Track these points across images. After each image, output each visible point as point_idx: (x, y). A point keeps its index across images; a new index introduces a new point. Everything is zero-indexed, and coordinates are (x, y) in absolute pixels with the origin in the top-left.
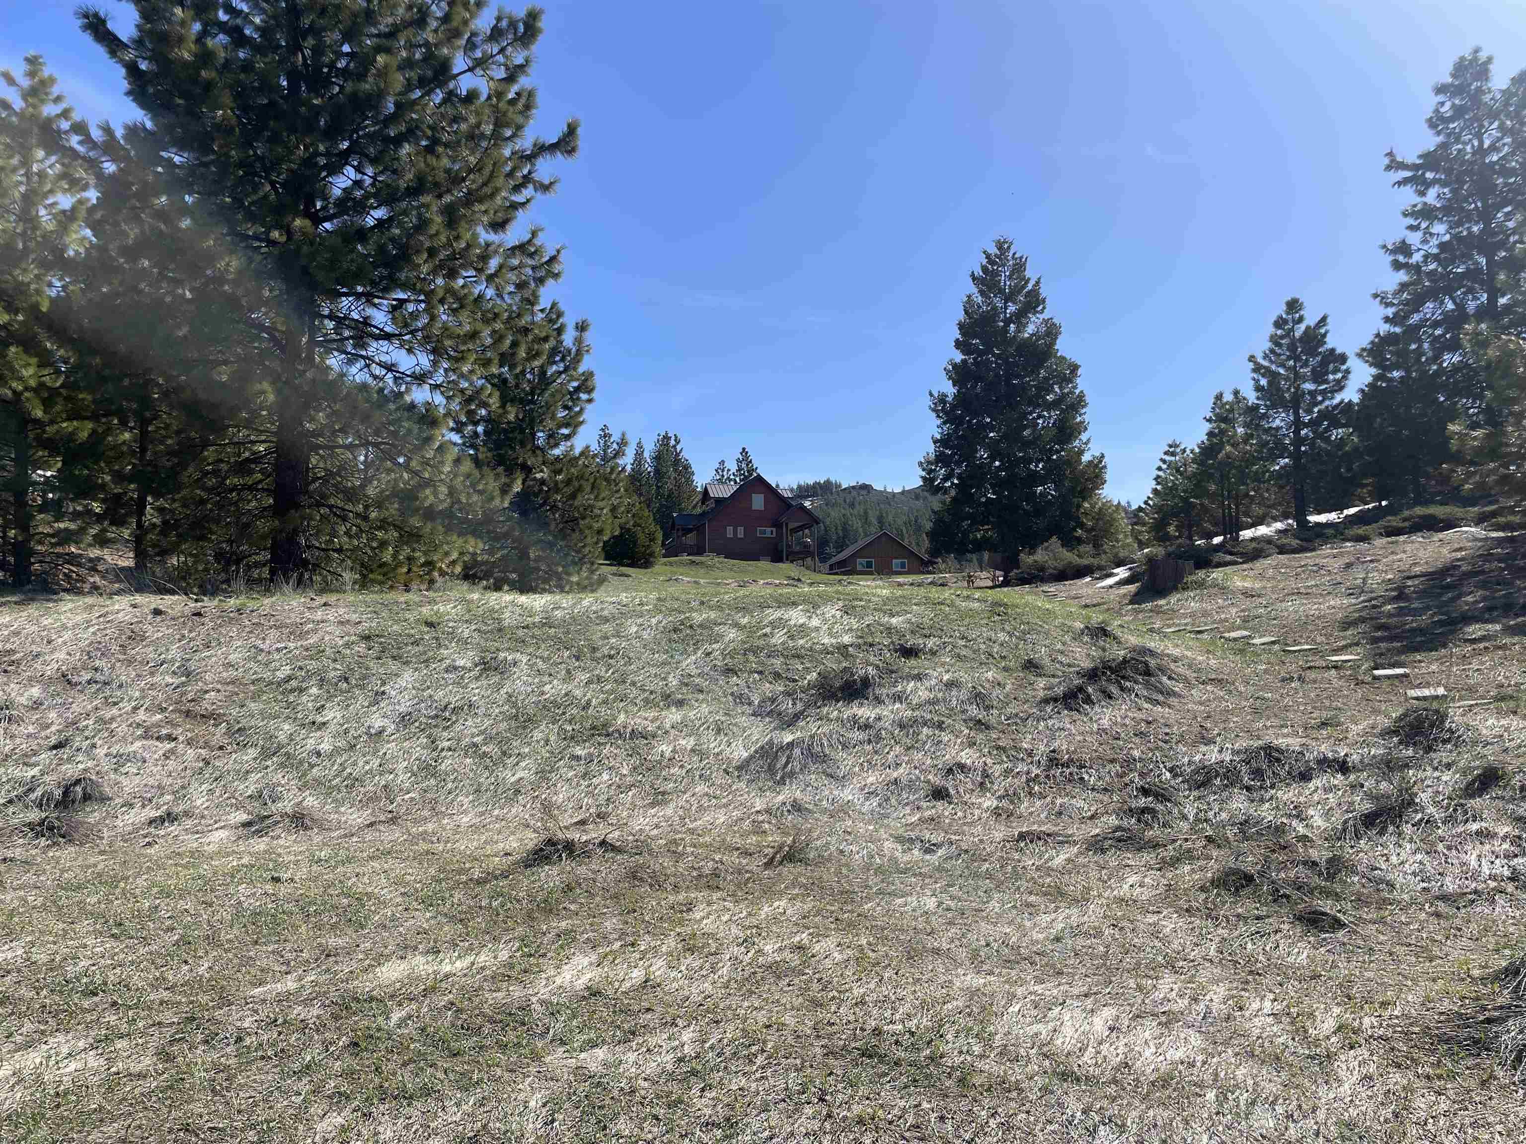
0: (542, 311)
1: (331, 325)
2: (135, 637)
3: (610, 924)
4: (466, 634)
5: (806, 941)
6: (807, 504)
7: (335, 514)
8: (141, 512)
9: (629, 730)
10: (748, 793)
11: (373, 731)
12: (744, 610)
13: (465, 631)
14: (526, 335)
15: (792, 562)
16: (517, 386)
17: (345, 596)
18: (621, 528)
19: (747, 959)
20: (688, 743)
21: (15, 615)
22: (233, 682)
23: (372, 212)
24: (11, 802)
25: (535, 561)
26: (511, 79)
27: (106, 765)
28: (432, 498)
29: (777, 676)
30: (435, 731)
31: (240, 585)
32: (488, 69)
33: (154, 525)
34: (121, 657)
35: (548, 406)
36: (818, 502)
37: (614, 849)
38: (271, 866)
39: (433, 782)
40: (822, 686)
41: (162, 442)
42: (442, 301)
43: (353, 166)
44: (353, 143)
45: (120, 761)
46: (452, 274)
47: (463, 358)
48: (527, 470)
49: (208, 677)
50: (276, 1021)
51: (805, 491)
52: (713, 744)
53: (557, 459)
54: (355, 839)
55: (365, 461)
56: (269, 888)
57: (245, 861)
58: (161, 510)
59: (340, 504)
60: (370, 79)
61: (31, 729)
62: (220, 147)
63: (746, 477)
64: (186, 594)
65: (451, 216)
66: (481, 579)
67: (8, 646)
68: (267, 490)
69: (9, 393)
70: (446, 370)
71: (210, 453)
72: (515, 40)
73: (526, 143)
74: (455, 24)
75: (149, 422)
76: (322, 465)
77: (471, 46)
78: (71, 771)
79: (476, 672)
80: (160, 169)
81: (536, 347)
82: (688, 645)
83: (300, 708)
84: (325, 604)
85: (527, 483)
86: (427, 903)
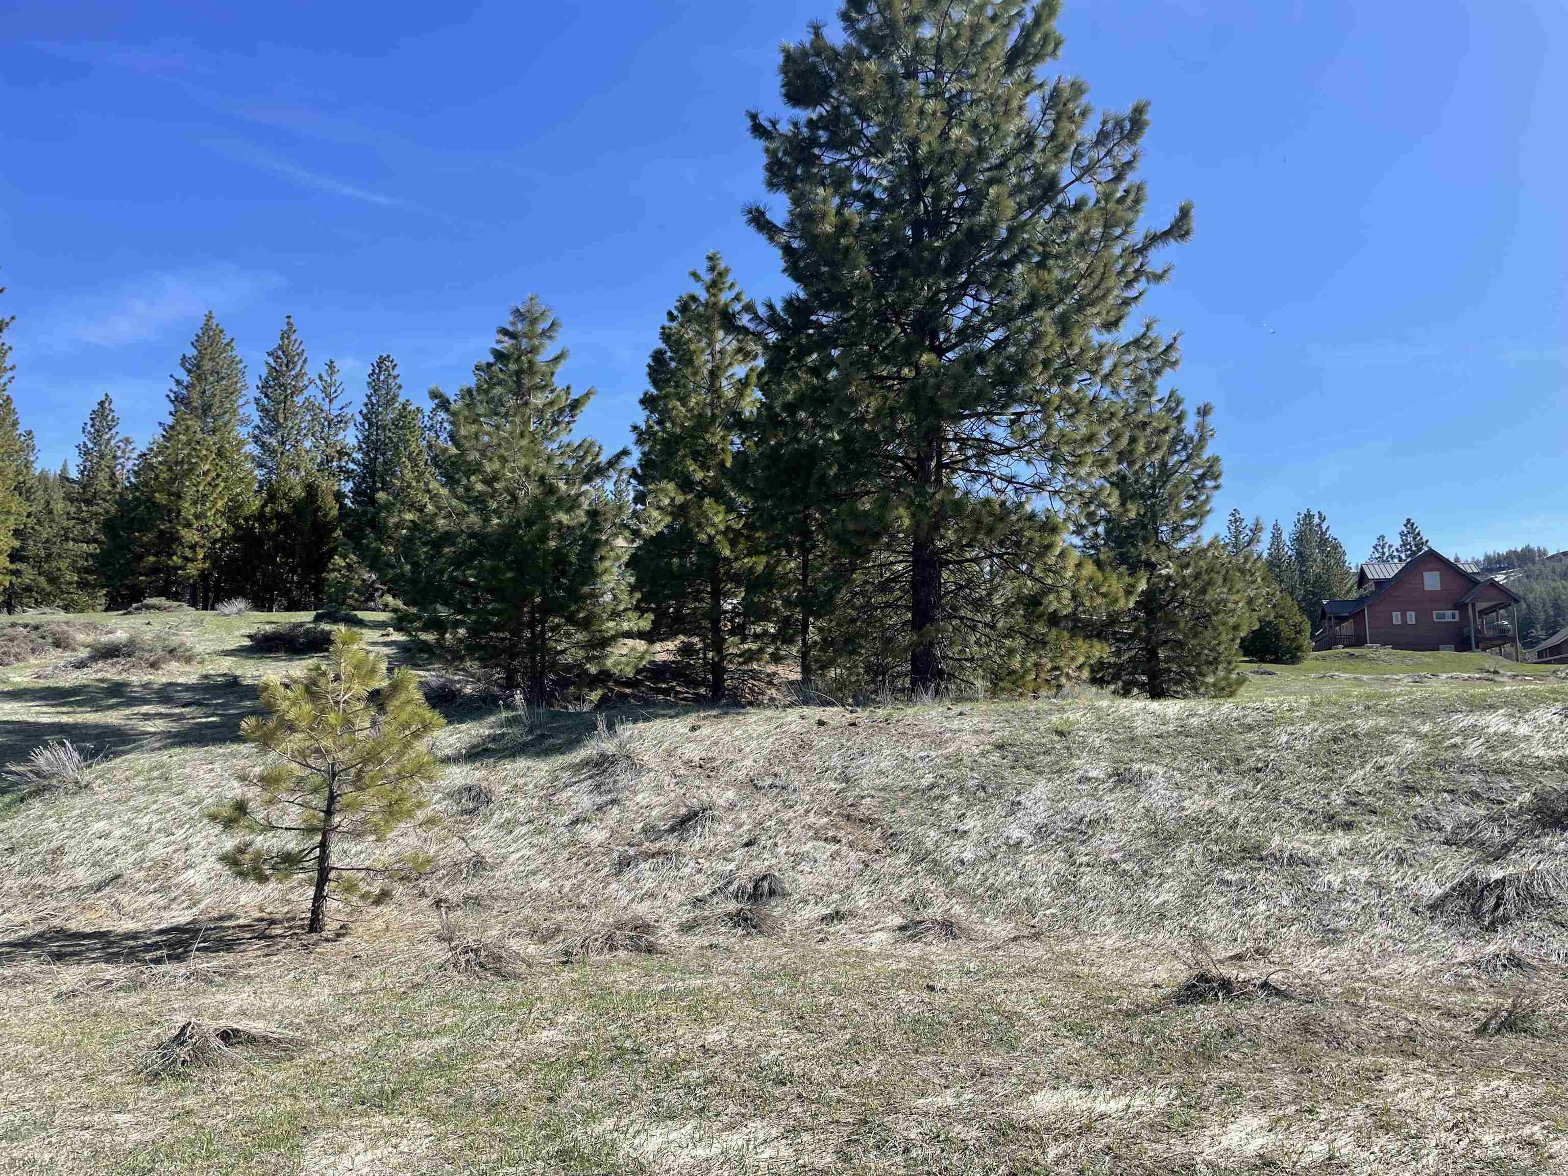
0: (1160, 401)
1: (954, 446)
2: (804, 746)
3: (1282, 1082)
4: (1097, 743)
5: (1539, 1136)
6: (1500, 578)
7: (966, 625)
8: (805, 632)
9: (1286, 855)
10: (1446, 939)
11: (1011, 842)
12: (1423, 715)
13: (1097, 740)
14: (1144, 430)
15: (1484, 650)
16: (1137, 481)
17: (978, 705)
18: (1260, 621)
19: (1459, 1149)
20: (1363, 873)
21: (714, 728)
22: (884, 789)
23: (989, 335)
24: (714, 893)
25: (1165, 661)
26: (1118, 178)
27: (786, 863)
28: (1055, 603)
29: (1475, 796)
30: (1074, 846)
31: (886, 695)
32: (1095, 173)
33: (815, 643)
34: (795, 764)
35: (1171, 497)
36: (1516, 575)
37: (1278, 993)
38: (926, 973)
39: (1073, 898)
40: (1539, 810)
41: (819, 570)
42: (1057, 409)
43: (971, 296)
44: (971, 274)
45: (797, 858)
46: (1067, 381)
47: (1080, 462)
48: (1151, 566)
49: (864, 783)
50: (938, 1136)
51: (1495, 563)
52: (1394, 877)
53: (1184, 553)
54: (1001, 953)
55: (991, 571)
56: (925, 995)
57: (903, 965)
58: (821, 630)
59: (969, 615)
60: (984, 211)
61: (729, 828)
62: (858, 302)
63: (1413, 553)
64: (843, 706)
65: (1064, 325)
66: (1109, 683)
67: (710, 755)
68: (905, 606)
69: (705, 537)
70: (1064, 476)
71: (858, 577)
72: (1122, 139)
73: (1136, 237)
74: (1061, 139)
75: (808, 551)
76: (952, 579)
77: (1077, 155)
78: (758, 867)
79: (1110, 784)
80: (811, 331)
81: (1155, 439)
82: (1353, 757)
83: (943, 815)
84: (961, 714)
85: (1151, 581)
86: (1077, 1031)
